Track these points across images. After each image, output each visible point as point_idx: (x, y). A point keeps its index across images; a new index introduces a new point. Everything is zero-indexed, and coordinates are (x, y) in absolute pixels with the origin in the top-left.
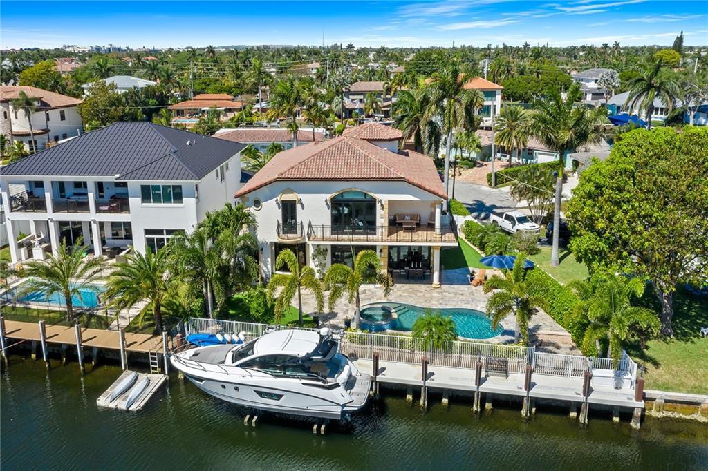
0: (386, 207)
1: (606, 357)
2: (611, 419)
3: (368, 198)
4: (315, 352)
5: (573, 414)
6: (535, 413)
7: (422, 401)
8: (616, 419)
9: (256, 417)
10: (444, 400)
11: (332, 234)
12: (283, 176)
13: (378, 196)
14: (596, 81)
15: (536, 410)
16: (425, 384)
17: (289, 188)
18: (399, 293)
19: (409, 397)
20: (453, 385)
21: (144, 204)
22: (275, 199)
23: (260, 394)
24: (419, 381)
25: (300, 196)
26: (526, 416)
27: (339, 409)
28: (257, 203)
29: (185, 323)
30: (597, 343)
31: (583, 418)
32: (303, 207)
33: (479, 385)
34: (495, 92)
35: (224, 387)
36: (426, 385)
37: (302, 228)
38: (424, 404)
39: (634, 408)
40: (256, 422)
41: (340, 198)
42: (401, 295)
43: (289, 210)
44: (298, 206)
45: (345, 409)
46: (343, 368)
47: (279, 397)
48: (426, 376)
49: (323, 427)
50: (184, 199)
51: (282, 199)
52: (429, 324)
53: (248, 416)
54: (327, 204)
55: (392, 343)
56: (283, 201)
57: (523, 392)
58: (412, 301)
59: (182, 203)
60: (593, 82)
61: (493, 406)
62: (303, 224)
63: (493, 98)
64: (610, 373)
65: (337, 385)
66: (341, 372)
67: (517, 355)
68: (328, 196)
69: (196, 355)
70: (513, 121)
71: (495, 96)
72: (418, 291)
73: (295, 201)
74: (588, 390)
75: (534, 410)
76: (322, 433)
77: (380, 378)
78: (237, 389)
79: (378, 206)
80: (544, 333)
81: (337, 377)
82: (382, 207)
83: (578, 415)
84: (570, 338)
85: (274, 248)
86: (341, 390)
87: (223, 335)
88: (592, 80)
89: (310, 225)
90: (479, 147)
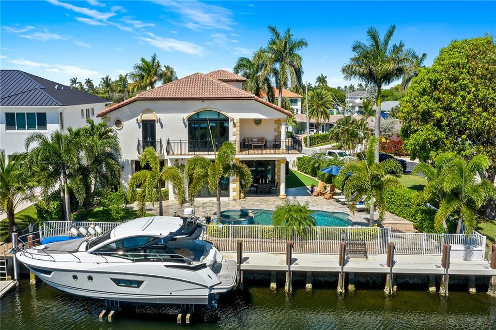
0: (238, 125)
1: (455, 233)
2: (467, 290)
3: (221, 117)
4: (179, 232)
5: (432, 289)
6: (397, 291)
7: (286, 288)
8: (473, 290)
9: (112, 312)
10: (307, 285)
11: (189, 151)
12: (144, 96)
13: (230, 115)
14: (361, 99)
15: (397, 288)
16: (289, 268)
17: (149, 109)
18: (251, 203)
19: (273, 285)
20: (317, 268)
21: (7, 131)
22: (136, 118)
23: (118, 282)
24: (284, 267)
25: (159, 116)
26: (390, 293)
27: (206, 292)
28: (118, 123)
29: (40, 227)
30: (444, 222)
31: (444, 291)
32: (162, 126)
33: (344, 265)
34: (297, 99)
35: (75, 277)
36: (291, 270)
37: (161, 146)
38: (289, 290)
39: (491, 276)
40: (112, 316)
41: (196, 117)
42: (253, 204)
43: (149, 129)
44: (158, 126)
45: (213, 291)
46: (208, 252)
47: (139, 284)
48: (290, 261)
49: (188, 316)
50: (48, 125)
51: (142, 119)
52: (290, 210)
53: (104, 312)
54: (184, 123)
55: (253, 235)
56: (143, 121)
57: (386, 269)
58: (264, 207)
59: (46, 129)
60: (359, 99)
61: (355, 287)
62: (162, 142)
63: (296, 104)
64: (461, 247)
65: (204, 266)
66: (207, 256)
67: (374, 237)
68: (186, 116)
69: (46, 248)
70: (319, 101)
71: (297, 103)
72: (268, 201)
73: (154, 121)
74: (446, 263)
75: (395, 287)
76: (188, 322)
77: (244, 266)
78: (90, 278)
79: (231, 124)
80: (389, 222)
81: (203, 259)
82: (235, 125)
83: (438, 289)
84: (412, 226)
85: (134, 166)
86: (208, 271)
87: (78, 229)
88: (358, 98)
89: (168, 143)
90: (295, 122)
